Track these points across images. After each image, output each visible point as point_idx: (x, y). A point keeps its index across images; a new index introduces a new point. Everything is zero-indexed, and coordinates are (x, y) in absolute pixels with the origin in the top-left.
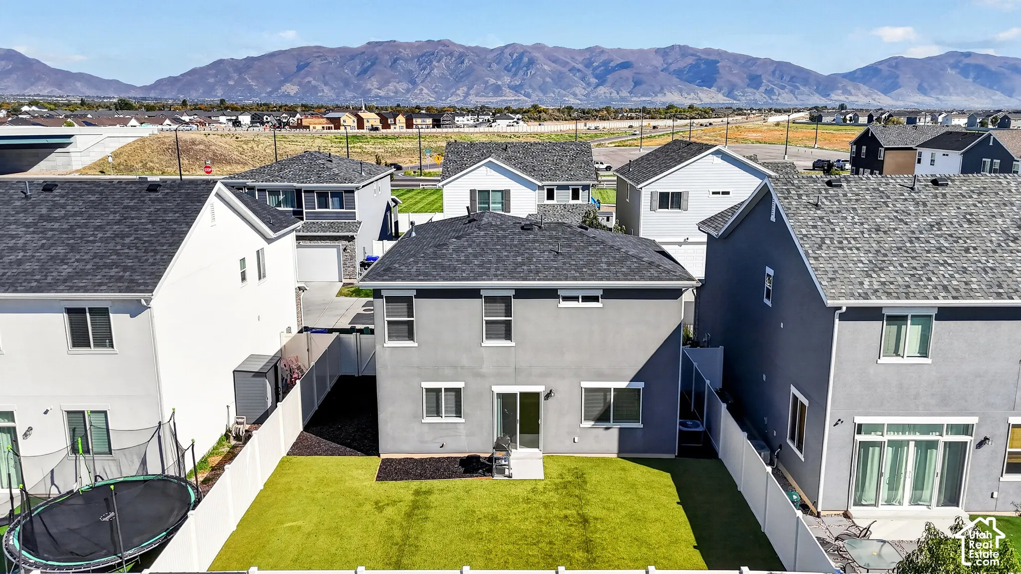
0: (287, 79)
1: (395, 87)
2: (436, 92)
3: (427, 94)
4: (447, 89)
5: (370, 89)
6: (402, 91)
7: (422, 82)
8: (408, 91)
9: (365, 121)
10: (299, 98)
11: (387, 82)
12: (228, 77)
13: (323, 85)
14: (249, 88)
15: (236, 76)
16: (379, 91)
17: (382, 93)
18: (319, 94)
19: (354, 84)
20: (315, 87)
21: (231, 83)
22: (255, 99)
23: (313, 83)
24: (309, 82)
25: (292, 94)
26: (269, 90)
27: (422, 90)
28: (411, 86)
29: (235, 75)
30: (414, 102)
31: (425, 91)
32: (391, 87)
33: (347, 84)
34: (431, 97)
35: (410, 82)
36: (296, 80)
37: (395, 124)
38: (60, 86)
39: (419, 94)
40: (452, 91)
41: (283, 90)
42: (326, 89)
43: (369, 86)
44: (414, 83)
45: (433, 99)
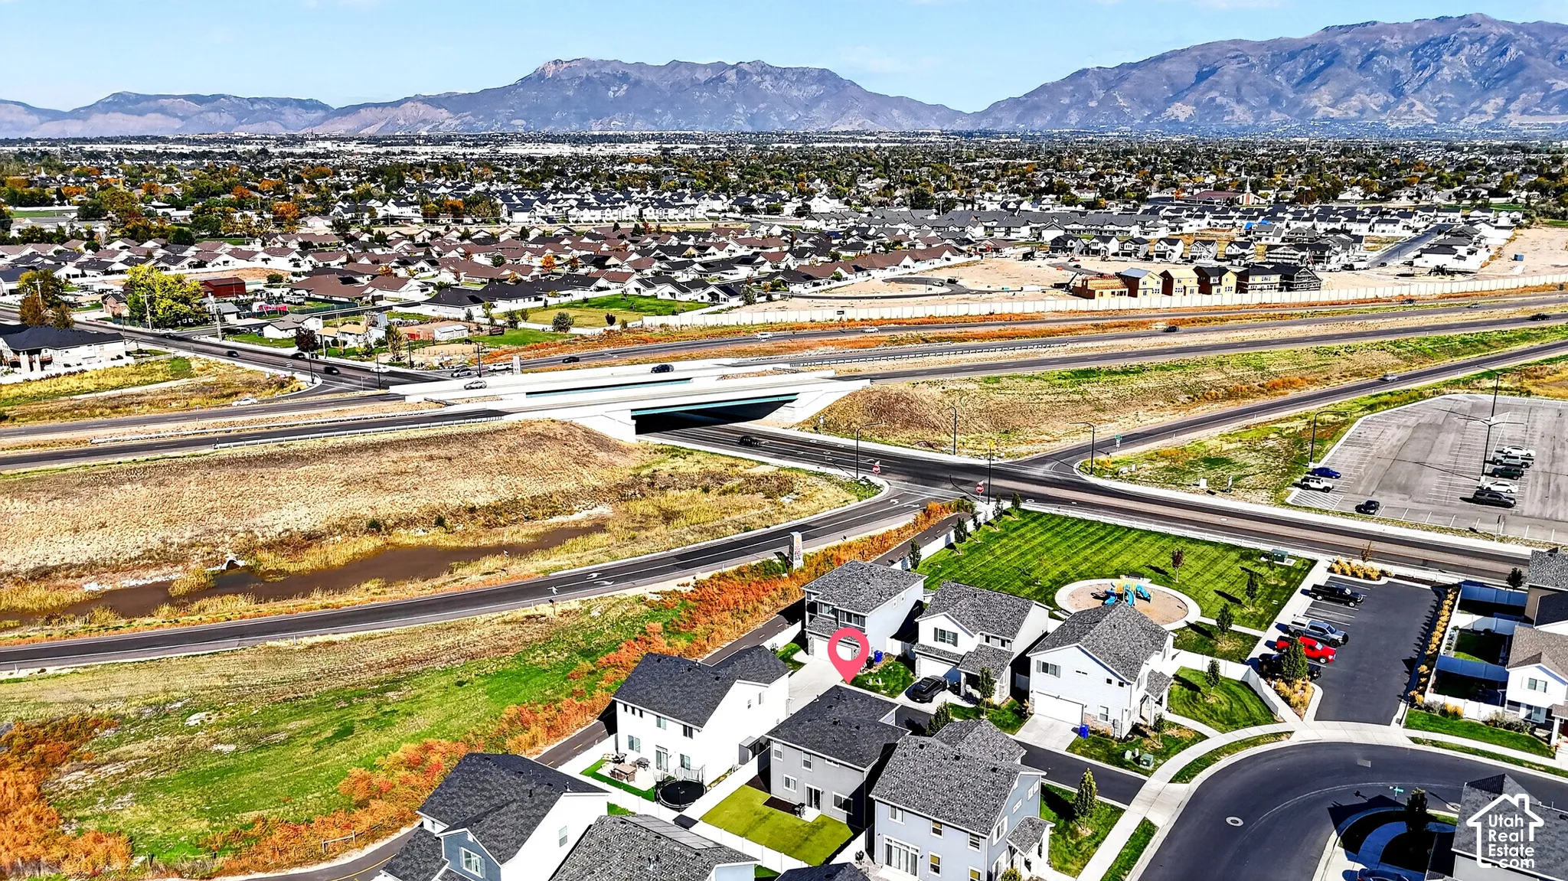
0: (1178, 95)
1: (1362, 102)
2: (1439, 109)
3: (1422, 112)
4: (1463, 103)
5: (1316, 107)
6: (1375, 107)
7: (1416, 91)
8: (1386, 107)
9: (1175, 281)
10: (1192, 125)
11: (1350, 93)
12: (1090, 96)
13: (1234, 104)
14: (1119, 112)
15: (1101, 94)
16: (1331, 110)
17: (1336, 113)
18: (1226, 118)
19: (1287, 98)
20: (1221, 107)
21: (1093, 104)
22: (1123, 128)
23: (1219, 100)
24: (1213, 99)
25: (1182, 119)
26: (1147, 113)
27: (1413, 105)
28: (1392, 99)
29: (1101, 91)
30: (1395, 126)
31: (1419, 106)
32: (1354, 102)
33: (1275, 99)
34: (1428, 117)
35: (1392, 92)
36: (1192, 96)
37: (1220, 284)
38: (873, 116)
39: (1406, 113)
40: (1473, 105)
41: (1168, 114)
42: (1239, 110)
43: (1315, 102)
44: (1398, 93)
45: (1432, 121)
